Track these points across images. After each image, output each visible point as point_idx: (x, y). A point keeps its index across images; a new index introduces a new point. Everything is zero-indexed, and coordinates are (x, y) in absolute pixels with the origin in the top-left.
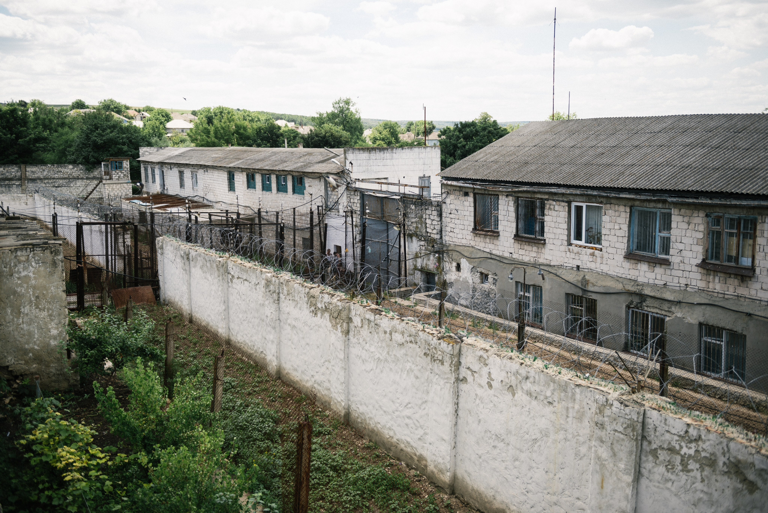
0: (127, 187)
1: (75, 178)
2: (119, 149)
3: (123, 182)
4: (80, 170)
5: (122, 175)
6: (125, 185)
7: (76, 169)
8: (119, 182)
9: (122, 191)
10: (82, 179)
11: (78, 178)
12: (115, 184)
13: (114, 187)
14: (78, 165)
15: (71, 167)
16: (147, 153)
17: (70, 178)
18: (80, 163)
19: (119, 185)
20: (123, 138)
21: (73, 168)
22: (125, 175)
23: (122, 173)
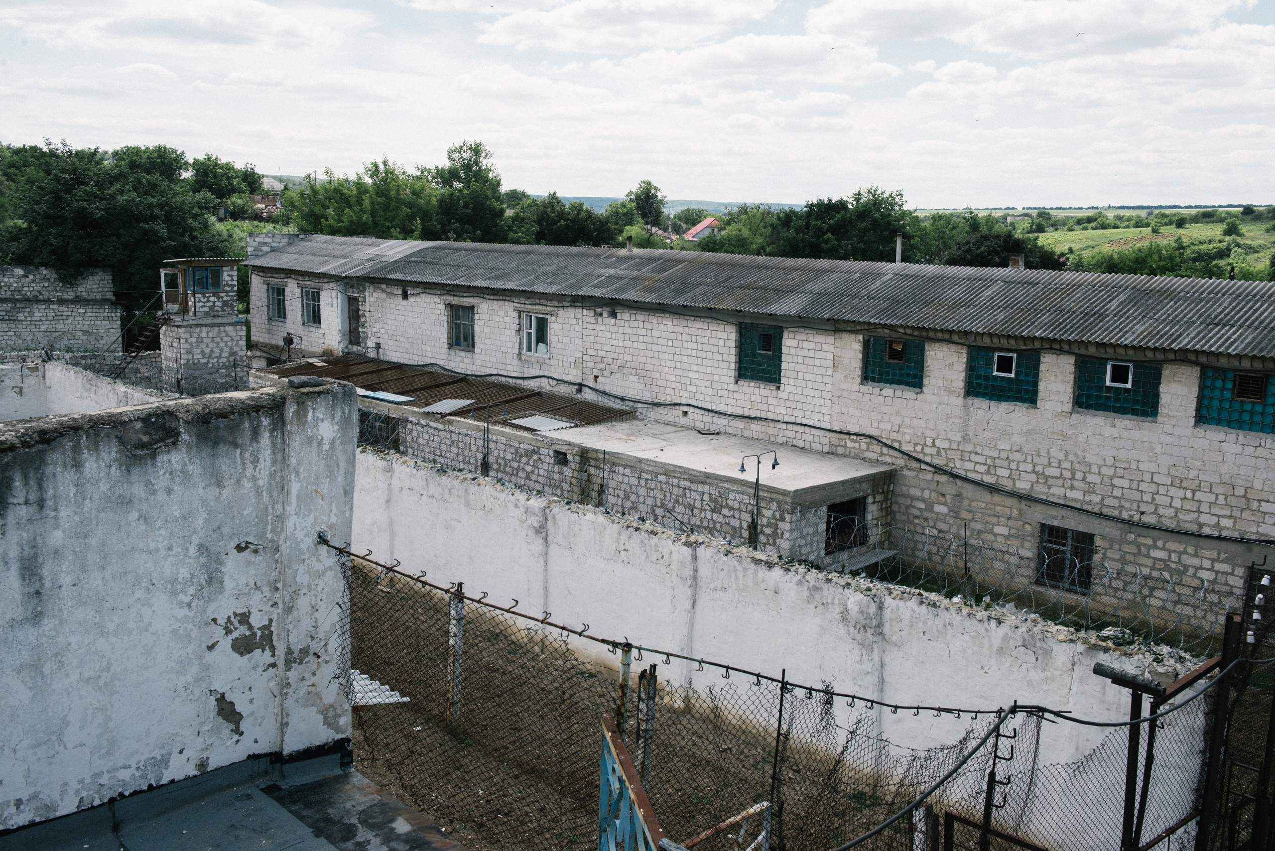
0: (233, 334)
1: (29, 300)
2: (145, 232)
3: (225, 320)
4: (43, 280)
5: (219, 304)
6: (229, 329)
7: (31, 277)
8: (216, 321)
9: (222, 345)
10: (48, 301)
11: (37, 301)
12: (206, 325)
13: (204, 335)
14: (37, 268)
15: (19, 271)
16: (266, 249)
17: (17, 300)
18: (42, 264)
19: (216, 329)
20: (151, 206)
21: (25, 276)
22: (225, 303)
23: (218, 297)
